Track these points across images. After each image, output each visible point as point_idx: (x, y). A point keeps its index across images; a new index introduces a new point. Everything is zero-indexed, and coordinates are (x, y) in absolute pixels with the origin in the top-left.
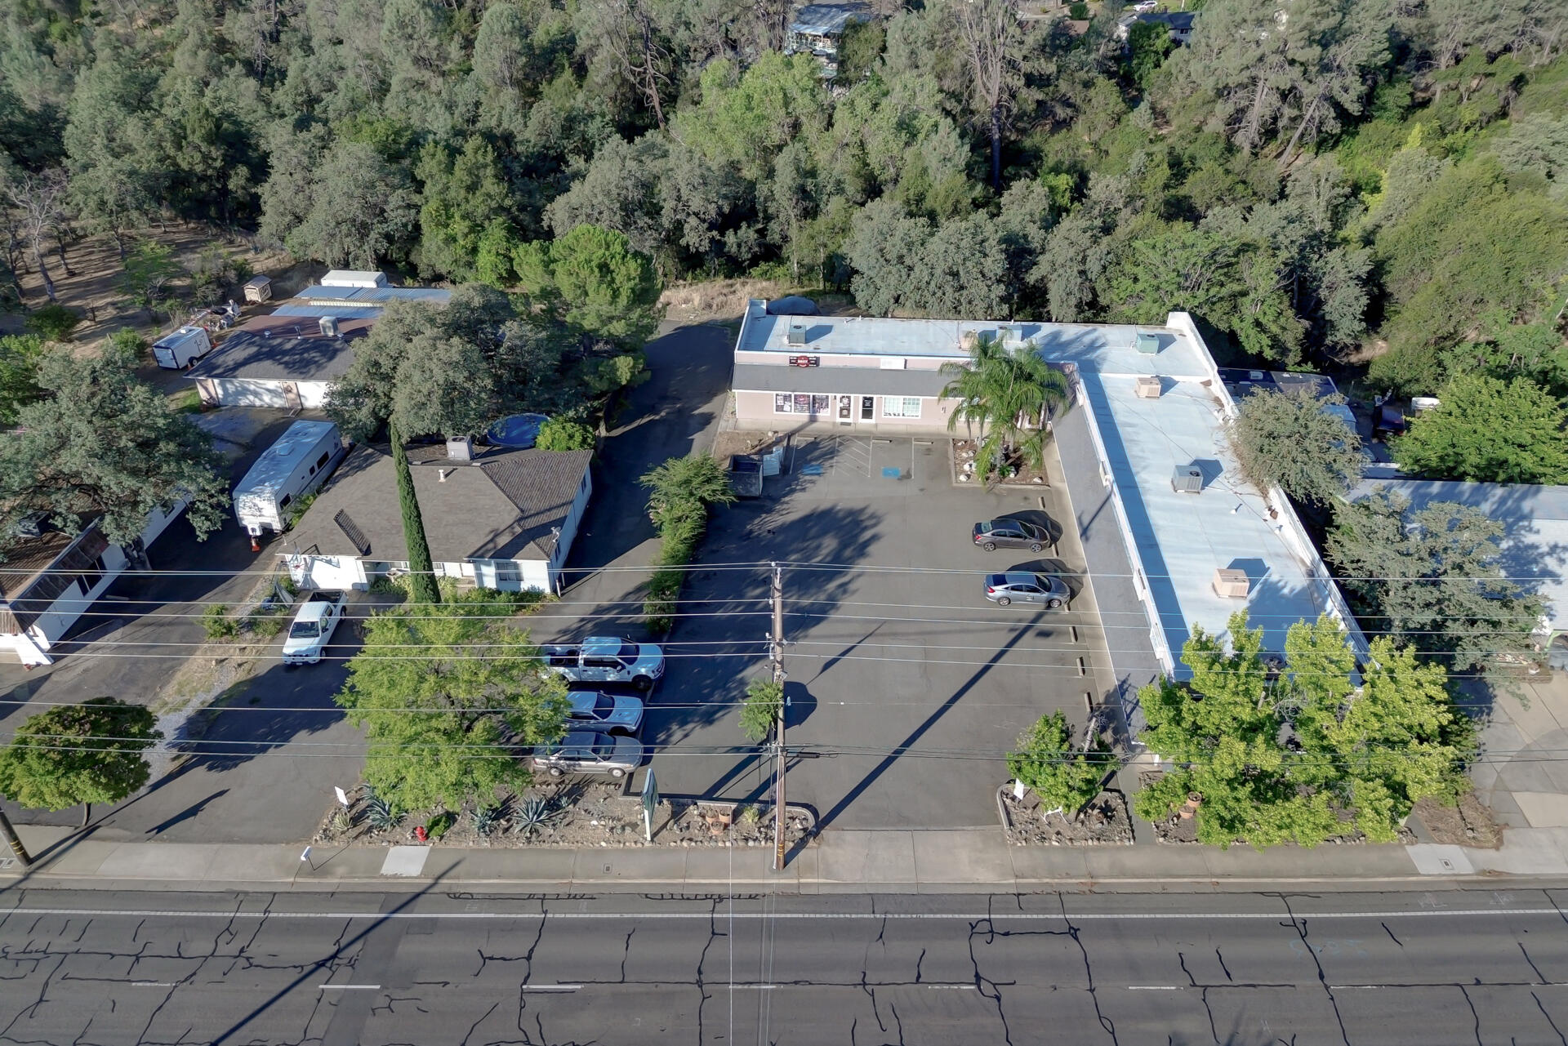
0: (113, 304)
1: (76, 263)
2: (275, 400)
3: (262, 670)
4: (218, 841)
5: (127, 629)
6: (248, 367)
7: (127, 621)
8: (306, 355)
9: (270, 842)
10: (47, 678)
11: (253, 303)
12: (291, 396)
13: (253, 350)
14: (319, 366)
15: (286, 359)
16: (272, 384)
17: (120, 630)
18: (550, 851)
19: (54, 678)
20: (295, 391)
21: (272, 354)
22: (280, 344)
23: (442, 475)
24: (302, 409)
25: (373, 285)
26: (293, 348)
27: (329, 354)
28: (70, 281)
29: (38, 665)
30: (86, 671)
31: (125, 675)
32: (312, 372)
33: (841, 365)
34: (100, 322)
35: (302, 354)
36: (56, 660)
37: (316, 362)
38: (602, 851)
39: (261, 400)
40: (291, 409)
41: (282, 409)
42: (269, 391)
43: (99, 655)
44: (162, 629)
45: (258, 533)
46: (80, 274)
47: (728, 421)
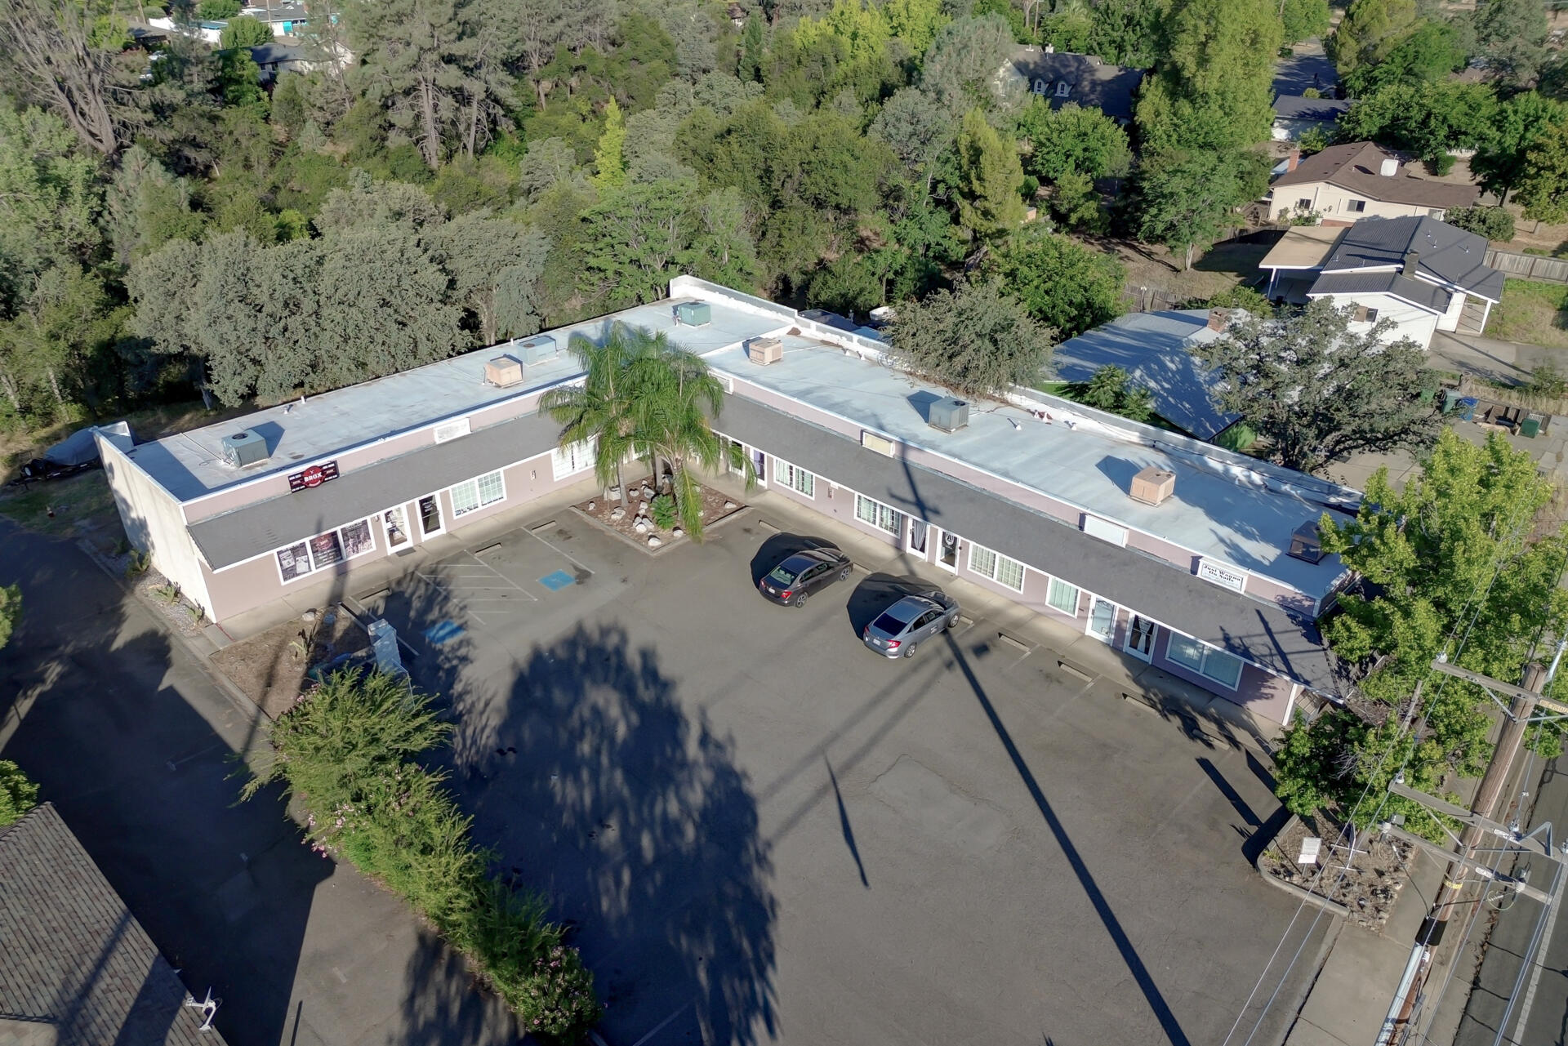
33: (374, 461)
47: (201, 635)
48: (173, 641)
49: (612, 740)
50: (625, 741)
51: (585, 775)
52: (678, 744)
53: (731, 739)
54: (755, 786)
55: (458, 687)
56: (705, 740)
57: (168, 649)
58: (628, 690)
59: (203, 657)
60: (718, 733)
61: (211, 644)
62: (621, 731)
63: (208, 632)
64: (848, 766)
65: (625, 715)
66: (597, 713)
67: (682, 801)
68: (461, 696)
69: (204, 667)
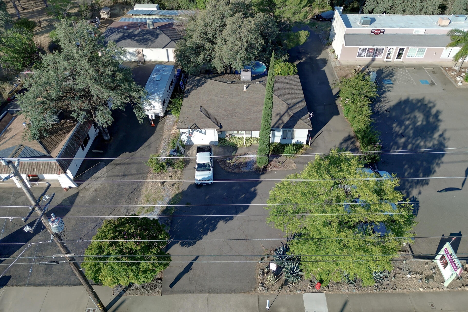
0: (46, 20)
1: (24, 5)
2: (132, 57)
3: (185, 188)
4: (206, 292)
5: (108, 167)
6: (120, 42)
7: (107, 162)
8: (145, 37)
9: (235, 292)
10: (77, 194)
11: (104, 19)
12: (140, 55)
13: (121, 35)
14: (152, 41)
15: (137, 38)
16: (131, 50)
17: (105, 168)
18: (393, 294)
19: (81, 194)
20: (142, 53)
21: (130, 36)
22: (132, 32)
23: (245, 88)
24: (145, 62)
25: (156, 9)
26: (138, 34)
27: (155, 36)
28: (24, 12)
29: (70, 188)
30: (95, 190)
31: (116, 192)
32: (150, 44)
33: (394, 33)
34: (43, 27)
35: (143, 36)
36: (78, 185)
37: (150, 40)
38: (421, 293)
39: (126, 57)
40: (140, 62)
41: (135, 62)
42: (130, 53)
43: (100, 181)
44: (125, 166)
45: (154, 118)
46: (28, 9)
47: (335, 62)
48: (328, 62)
49: (415, 124)
50: (418, 126)
51: (403, 127)
53: (449, 139)
57: (327, 63)
58: (427, 117)
59: (333, 66)
60: (446, 136)
61: (336, 64)
62: (419, 124)
63: (336, 62)
65: (422, 121)
66: (415, 117)
67: (425, 144)
68: (383, 97)
69: (332, 68)
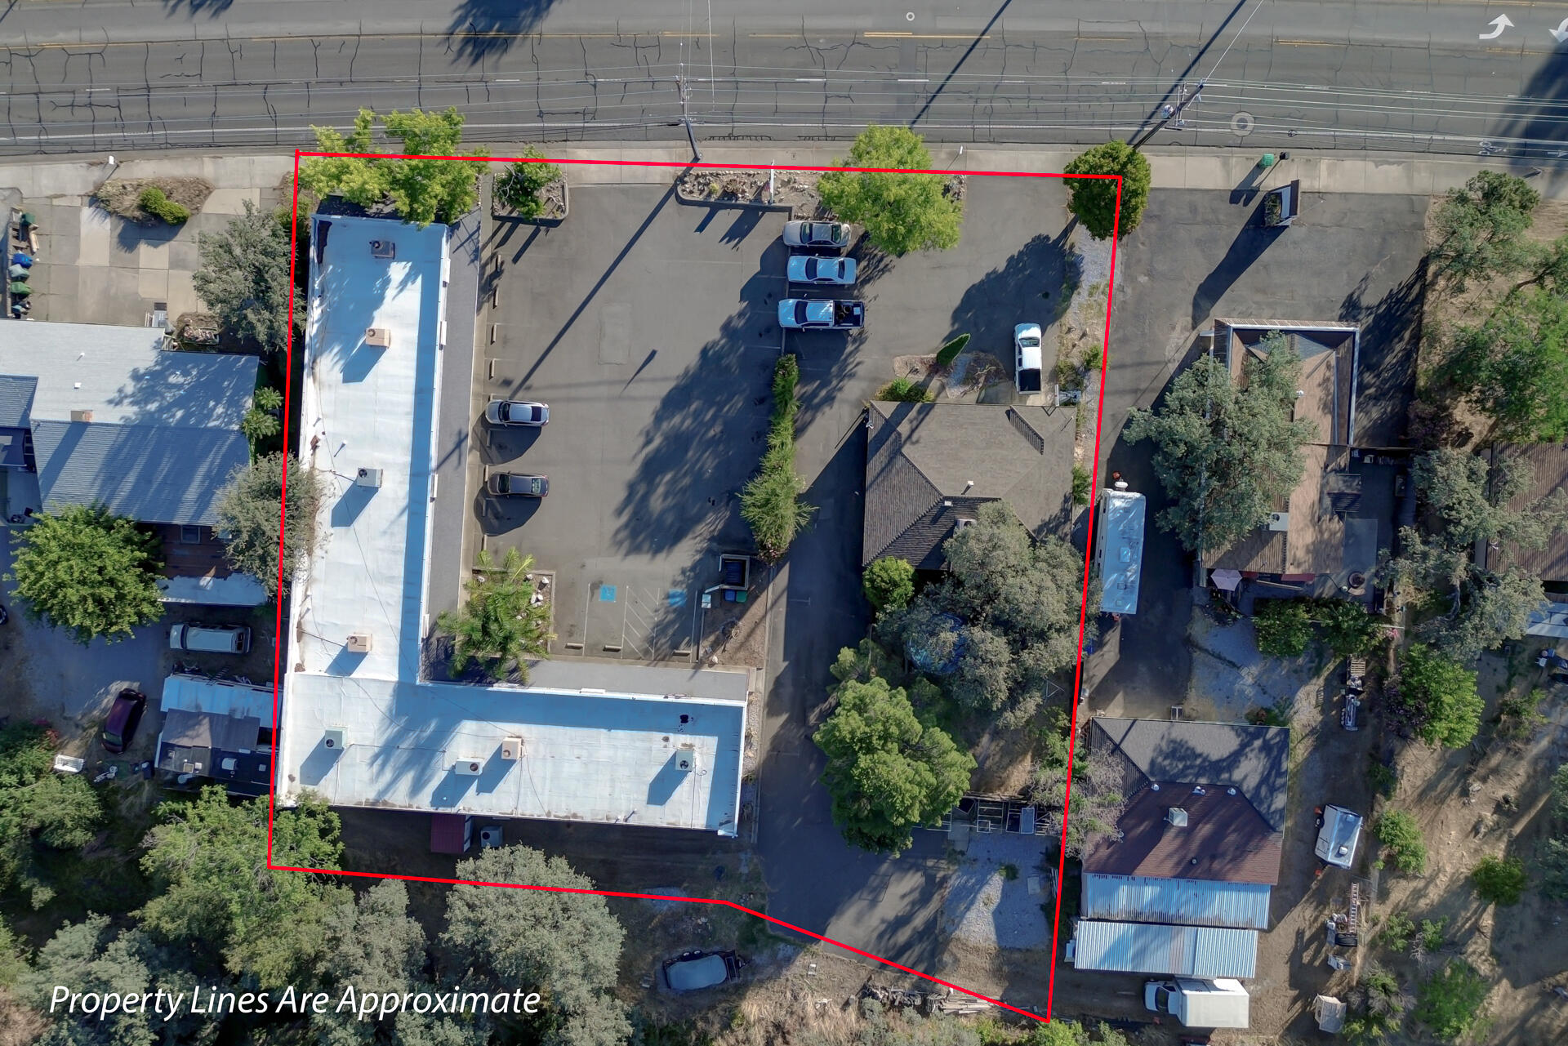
49: (675, 476)
50: (672, 470)
51: (698, 467)
52: (658, 450)
53: (640, 433)
54: (657, 404)
55: (698, 557)
56: (648, 442)
58: (645, 497)
60: (642, 440)
62: (668, 477)
64: (620, 382)
65: (659, 484)
66: (666, 496)
67: (683, 422)
68: (702, 551)
